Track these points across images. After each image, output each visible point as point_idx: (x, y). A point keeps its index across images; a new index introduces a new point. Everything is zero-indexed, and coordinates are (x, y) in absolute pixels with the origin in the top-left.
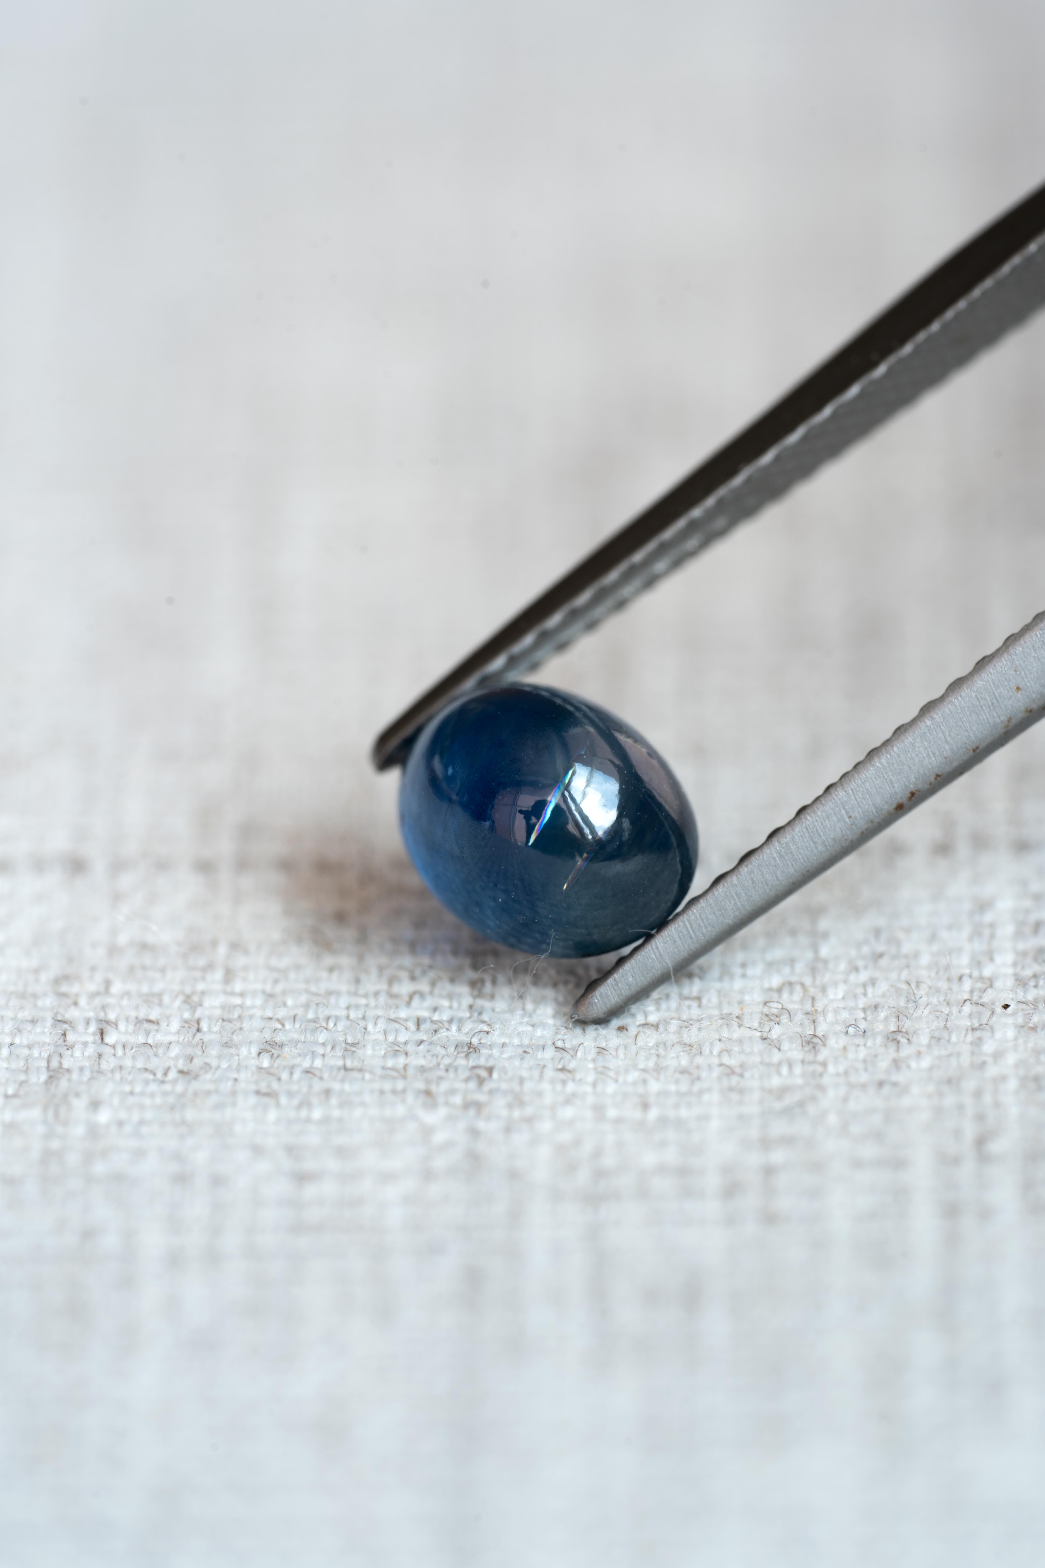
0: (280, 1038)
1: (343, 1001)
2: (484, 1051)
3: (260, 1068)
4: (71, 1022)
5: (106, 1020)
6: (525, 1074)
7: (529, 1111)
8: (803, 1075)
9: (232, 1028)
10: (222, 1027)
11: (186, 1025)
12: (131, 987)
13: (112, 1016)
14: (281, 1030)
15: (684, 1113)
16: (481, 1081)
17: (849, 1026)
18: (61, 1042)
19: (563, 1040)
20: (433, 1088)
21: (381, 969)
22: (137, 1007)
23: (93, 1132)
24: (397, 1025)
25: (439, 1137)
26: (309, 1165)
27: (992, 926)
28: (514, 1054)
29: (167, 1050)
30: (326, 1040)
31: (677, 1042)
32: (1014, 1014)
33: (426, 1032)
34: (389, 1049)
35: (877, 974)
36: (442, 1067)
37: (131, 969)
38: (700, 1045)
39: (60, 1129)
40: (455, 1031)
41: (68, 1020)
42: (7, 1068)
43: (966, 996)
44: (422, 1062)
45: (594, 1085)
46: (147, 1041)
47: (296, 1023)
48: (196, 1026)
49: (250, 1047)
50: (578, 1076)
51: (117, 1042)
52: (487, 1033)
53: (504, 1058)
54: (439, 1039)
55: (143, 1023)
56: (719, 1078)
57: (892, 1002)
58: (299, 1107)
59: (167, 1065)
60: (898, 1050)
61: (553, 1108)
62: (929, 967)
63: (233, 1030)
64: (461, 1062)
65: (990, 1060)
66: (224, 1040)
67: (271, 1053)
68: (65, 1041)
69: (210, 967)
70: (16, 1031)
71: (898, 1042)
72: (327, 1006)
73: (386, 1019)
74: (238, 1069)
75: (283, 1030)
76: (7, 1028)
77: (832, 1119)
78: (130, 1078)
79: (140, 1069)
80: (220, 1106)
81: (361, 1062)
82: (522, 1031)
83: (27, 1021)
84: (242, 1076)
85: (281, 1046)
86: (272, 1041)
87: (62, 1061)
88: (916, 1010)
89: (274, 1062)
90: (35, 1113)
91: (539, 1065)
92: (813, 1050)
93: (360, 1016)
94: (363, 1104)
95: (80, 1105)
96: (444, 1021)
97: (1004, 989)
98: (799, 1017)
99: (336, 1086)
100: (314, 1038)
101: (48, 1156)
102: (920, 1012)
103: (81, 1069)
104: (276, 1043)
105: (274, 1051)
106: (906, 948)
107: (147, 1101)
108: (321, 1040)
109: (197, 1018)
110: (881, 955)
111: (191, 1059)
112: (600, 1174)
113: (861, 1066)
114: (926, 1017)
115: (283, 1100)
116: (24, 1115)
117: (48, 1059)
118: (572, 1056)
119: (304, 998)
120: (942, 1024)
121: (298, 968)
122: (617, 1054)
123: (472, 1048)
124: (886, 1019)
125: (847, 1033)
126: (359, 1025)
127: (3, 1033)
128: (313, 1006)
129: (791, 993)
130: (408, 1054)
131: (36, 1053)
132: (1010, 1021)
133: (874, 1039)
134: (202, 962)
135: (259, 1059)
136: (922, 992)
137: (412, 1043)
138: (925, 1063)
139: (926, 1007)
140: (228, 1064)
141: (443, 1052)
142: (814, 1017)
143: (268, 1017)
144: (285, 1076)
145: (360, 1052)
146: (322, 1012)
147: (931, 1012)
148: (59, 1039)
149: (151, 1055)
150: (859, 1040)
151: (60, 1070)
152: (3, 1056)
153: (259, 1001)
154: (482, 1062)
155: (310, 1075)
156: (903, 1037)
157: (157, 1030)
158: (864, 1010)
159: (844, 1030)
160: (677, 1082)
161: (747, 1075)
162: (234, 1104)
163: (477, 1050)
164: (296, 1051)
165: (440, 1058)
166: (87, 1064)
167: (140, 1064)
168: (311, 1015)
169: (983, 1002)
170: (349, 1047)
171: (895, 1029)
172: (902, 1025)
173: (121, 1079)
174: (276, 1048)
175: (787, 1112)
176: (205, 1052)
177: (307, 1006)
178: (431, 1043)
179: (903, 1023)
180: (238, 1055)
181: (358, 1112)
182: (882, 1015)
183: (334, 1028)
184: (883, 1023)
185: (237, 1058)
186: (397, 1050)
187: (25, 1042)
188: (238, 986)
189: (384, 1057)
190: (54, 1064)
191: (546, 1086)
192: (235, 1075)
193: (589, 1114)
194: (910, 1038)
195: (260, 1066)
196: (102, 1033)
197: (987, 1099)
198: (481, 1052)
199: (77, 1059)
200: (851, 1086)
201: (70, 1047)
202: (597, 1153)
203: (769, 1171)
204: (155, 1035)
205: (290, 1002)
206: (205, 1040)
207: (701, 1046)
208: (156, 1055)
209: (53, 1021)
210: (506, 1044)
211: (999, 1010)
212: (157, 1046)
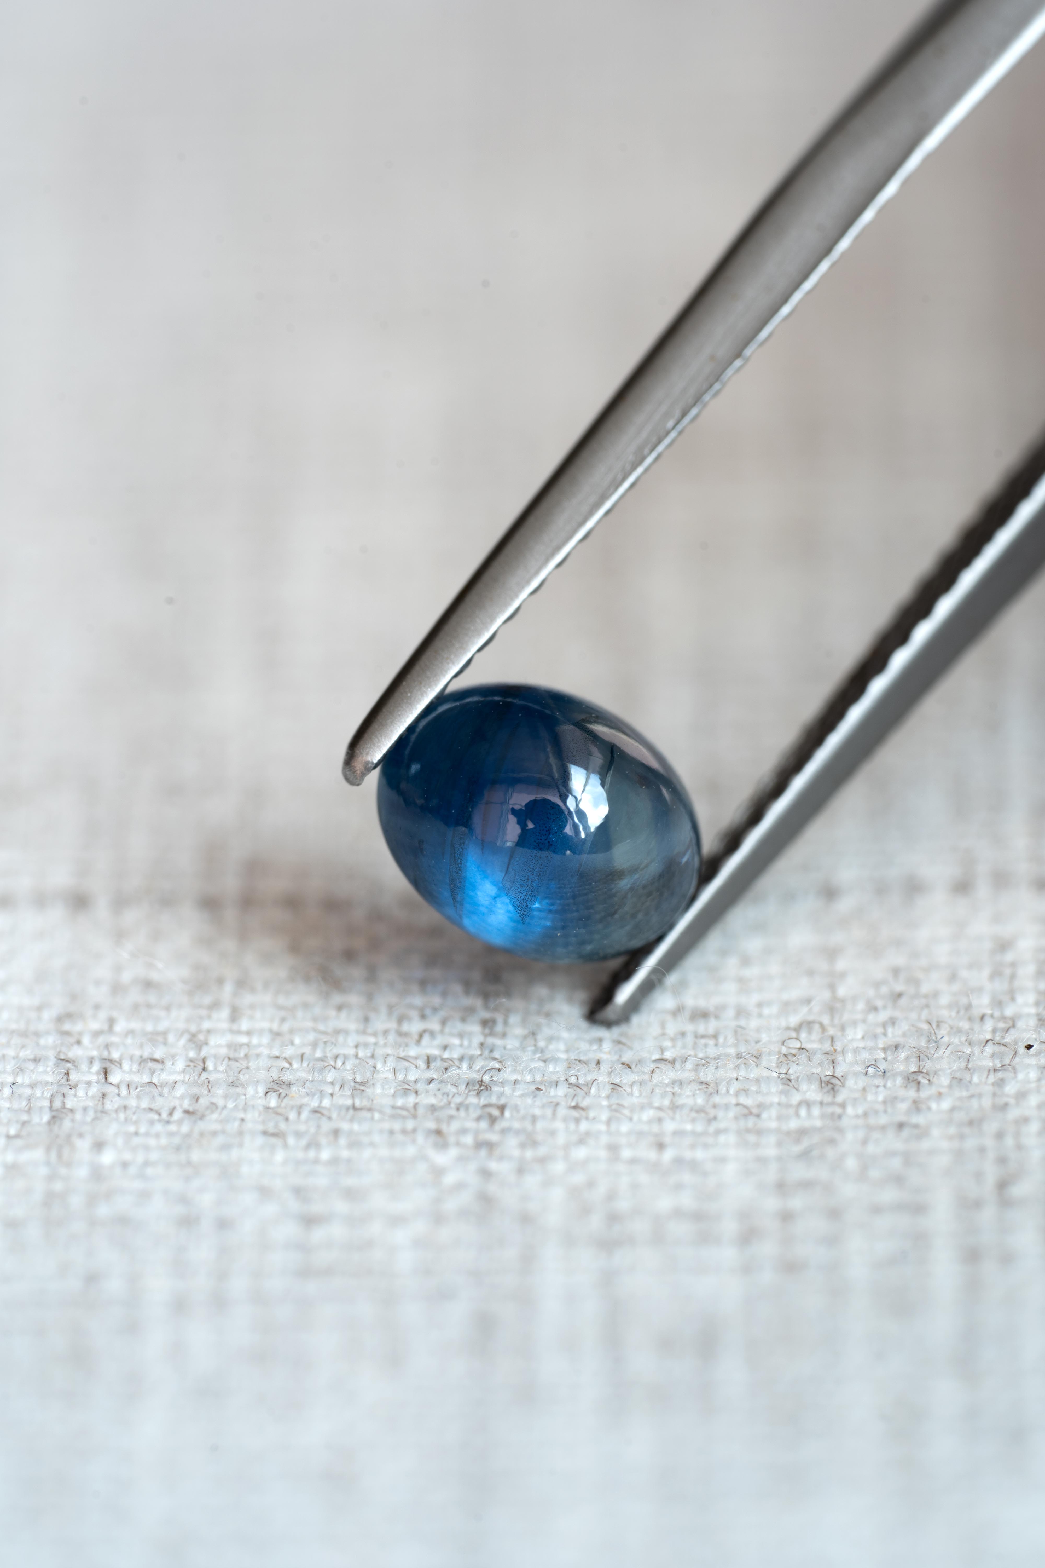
0: (287, 1077)
1: (352, 1040)
2: (496, 1089)
3: (268, 1108)
4: (74, 1062)
5: (110, 1058)
6: (537, 1112)
7: (542, 1151)
8: (823, 1116)
9: (238, 1067)
10: (228, 1066)
11: (192, 1064)
12: (135, 1025)
13: (115, 1055)
14: (288, 1069)
15: (699, 1154)
16: (493, 1120)
17: (868, 1067)
18: (64, 1081)
19: (576, 1076)
20: (444, 1128)
21: (390, 1008)
22: (141, 1046)
23: (97, 1174)
24: (406, 1064)
25: (449, 1179)
26: (317, 1208)
27: (1013, 965)
28: (526, 1091)
29: (173, 1090)
30: (334, 1079)
31: (694, 1080)
32: (1038, 1054)
33: (436, 1070)
34: (399, 1088)
35: (897, 1014)
36: (453, 1105)
37: (136, 1007)
38: (716, 1083)
39: (63, 1171)
40: (466, 1069)
41: (71, 1060)
42: (9, 1108)
43: (988, 1037)
44: (433, 1100)
45: (609, 1122)
46: (151, 1080)
47: (304, 1061)
48: (202, 1065)
49: (256, 1086)
50: (592, 1114)
51: (121, 1082)
52: (499, 1071)
53: (516, 1096)
54: (449, 1076)
55: (148, 1062)
56: (736, 1118)
57: (912, 1042)
58: (308, 1147)
59: (172, 1105)
60: (918, 1090)
61: (567, 1147)
62: (950, 1006)
63: (239, 1070)
64: (473, 1100)
65: (1012, 1101)
66: (231, 1079)
67: (278, 1092)
68: (68, 1080)
69: (215, 1005)
70: (18, 1070)
71: (919, 1083)
72: (335, 1045)
73: (395, 1058)
74: (245, 1110)
75: (291, 1068)
76: (9, 1067)
77: (851, 1163)
78: (134, 1118)
79: (144, 1109)
80: (226, 1148)
81: (371, 1101)
82: (534, 1068)
83: (29, 1060)
84: (249, 1116)
85: (289, 1085)
86: (280, 1081)
87: (65, 1101)
88: (937, 1051)
89: (282, 1101)
90: (37, 1154)
91: (551, 1102)
92: (832, 1092)
93: (369, 1055)
94: (372, 1144)
95: (83, 1145)
96: (455, 1059)
97: (1026, 1031)
98: (818, 1057)
99: (345, 1126)
100: (323, 1077)
101: (50, 1199)
102: (941, 1052)
103: (85, 1109)
104: (284, 1082)
105: (281, 1091)
106: (925, 988)
107: (152, 1142)
108: (329, 1079)
109: (203, 1057)
110: (900, 995)
111: (197, 1100)
112: (613, 1218)
113: (880, 1108)
114: (947, 1057)
115: (291, 1141)
116: (26, 1157)
117: (51, 1099)
118: (586, 1093)
119: (311, 1037)
120: (963, 1065)
121: (306, 1006)
122: (632, 1091)
123: (484, 1086)
124: (907, 1058)
125: (867, 1074)
126: (368, 1063)
127: (5, 1072)
128: (321, 1045)
129: (810, 1032)
130: (419, 1093)
131: (38, 1093)
132: (1033, 1061)
133: (895, 1081)
134: (207, 1000)
135: (266, 1099)
136: (943, 1031)
137: (422, 1081)
138: (946, 1105)
139: (948, 1047)
140: (234, 1104)
141: (454, 1090)
142: (833, 1058)
143: (275, 1056)
144: (292, 1116)
145: (369, 1091)
146: (331, 1050)
147: (952, 1052)
148: (62, 1078)
149: (156, 1094)
150: (878, 1081)
151: (64, 1111)
152: (5, 1096)
153: (265, 1040)
154: (494, 1100)
155: (318, 1115)
156: (923, 1077)
157: (162, 1070)
158: (884, 1050)
159: (864, 1071)
160: (693, 1121)
161: (765, 1115)
162: (241, 1145)
163: (489, 1088)
164: (304, 1090)
165: (450, 1096)
166: (90, 1104)
167: (144, 1104)
168: (318, 1054)
169: (1006, 1042)
170: (357, 1086)
171: (916, 1070)
172: (923, 1065)
173: (126, 1119)
174: (283, 1087)
175: (805, 1155)
176: (211, 1091)
177: (315, 1045)
178: (441, 1082)
179: (924, 1063)
180: (245, 1095)
181: (367, 1153)
182: (903, 1055)
183: (343, 1067)
184: (903, 1063)
185: (243, 1097)
186: (406, 1089)
187: (27, 1081)
188: (244, 1025)
189: (394, 1096)
190: (57, 1104)
191: (559, 1125)
192: (242, 1115)
193: (603, 1154)
194: (931, 1080)
195: (267, 1106)
196: (106, 1072)
197: (1009, 1141)
198: (492, 1089)
199: (80, 1099)
200: (870, 1128)
201: (73, 1087)
202: (611, 1196)
203: (787, 1217)
204: (160, 1074)
205: (297, 1041)
206: (211, 1079)
207: (718, 1085)
208: (161, 1095)
209: (55, 1059)
210: (519, 1081)
211: (1022, 1050)
212: (162, 1086)
